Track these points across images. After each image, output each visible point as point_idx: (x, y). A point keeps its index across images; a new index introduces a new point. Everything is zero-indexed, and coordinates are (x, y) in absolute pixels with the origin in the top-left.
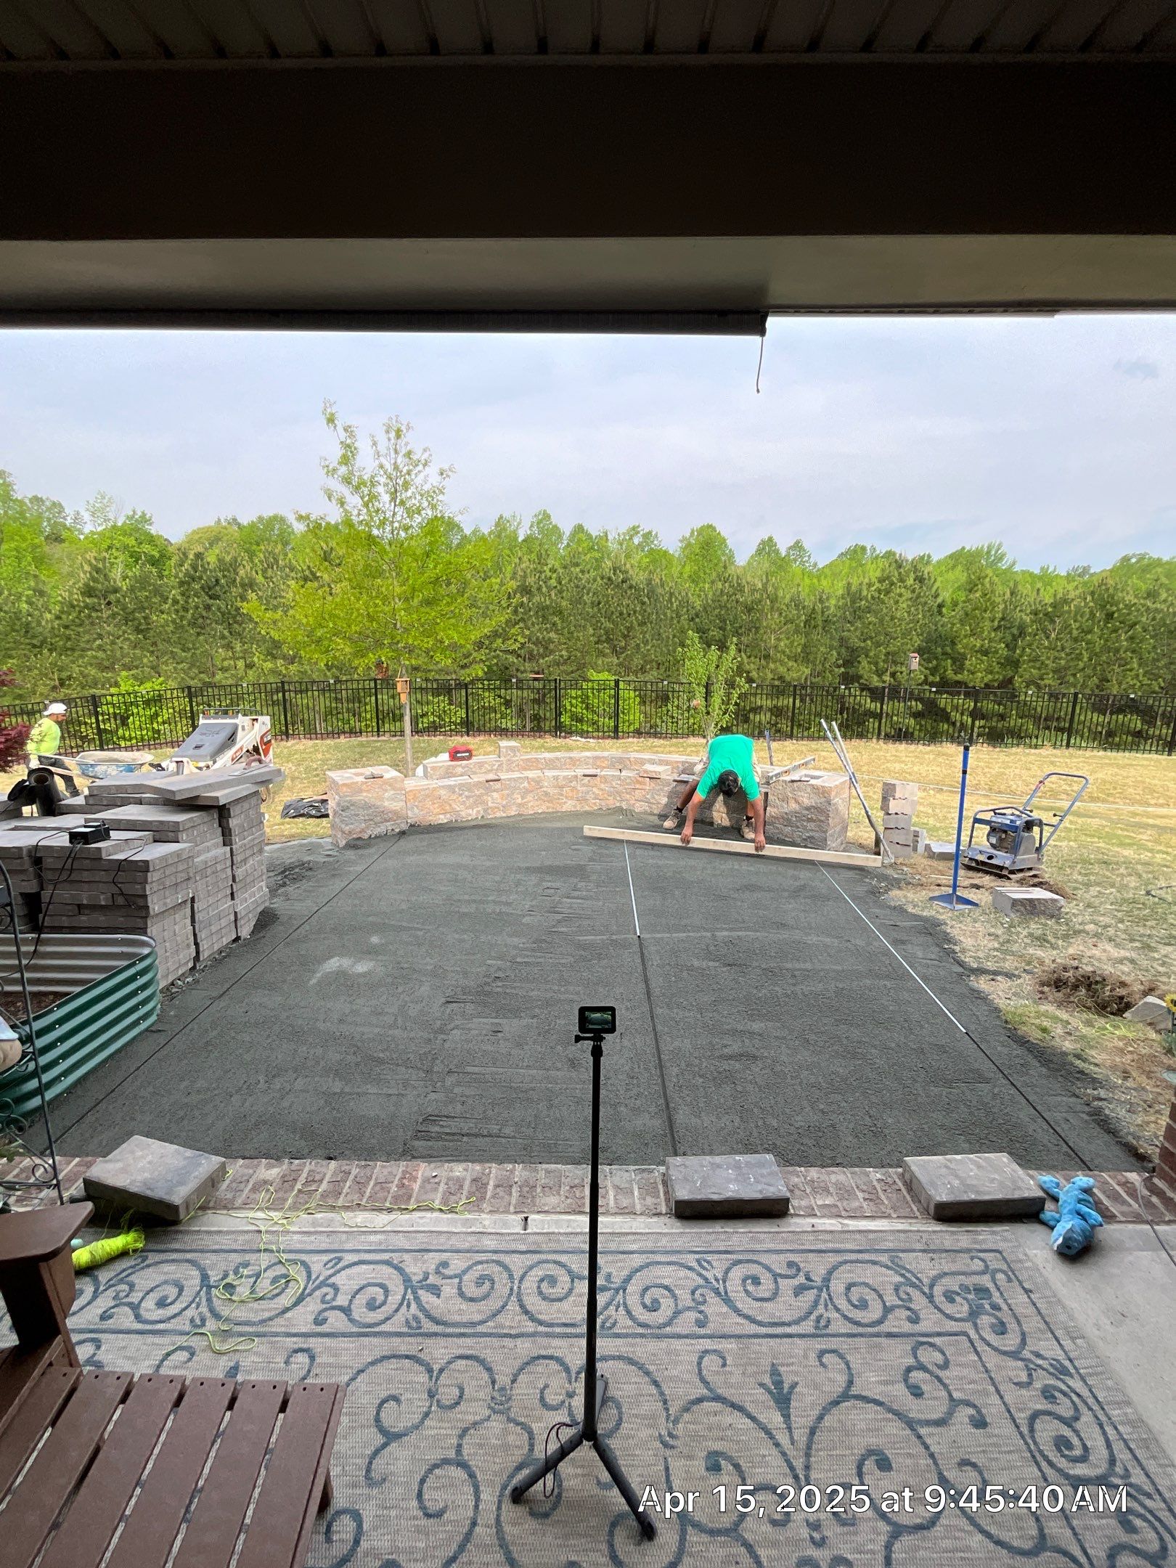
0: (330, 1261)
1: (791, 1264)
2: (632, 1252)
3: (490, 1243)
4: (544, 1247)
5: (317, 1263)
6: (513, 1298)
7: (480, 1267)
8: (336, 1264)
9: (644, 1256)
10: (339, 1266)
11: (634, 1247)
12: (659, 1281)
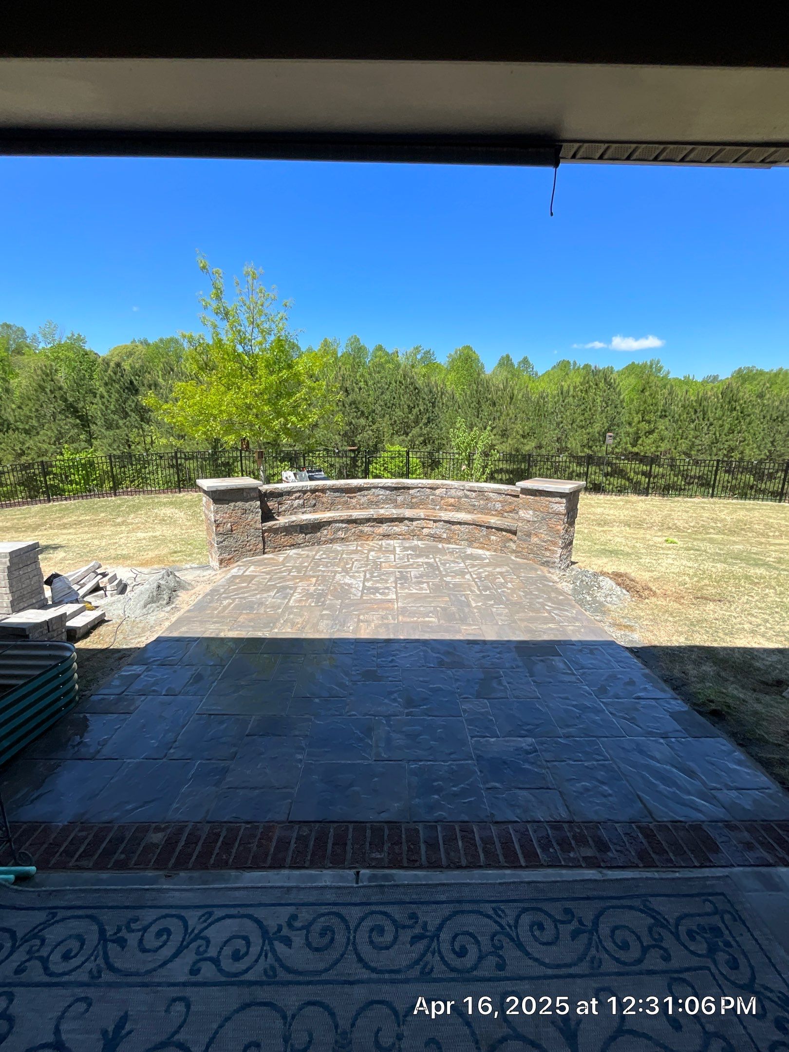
0: (203, 915)
1: (567, 911)
2: (443, 902)
3: (330, 897)
4: (373, 899)
5: (193, 918)
6: (350, 948)
7: (323, 919)
8: (208, 919)
9: (451, 905)
10: (209, 921)
11: (443, 898)
12: (465, 929)
